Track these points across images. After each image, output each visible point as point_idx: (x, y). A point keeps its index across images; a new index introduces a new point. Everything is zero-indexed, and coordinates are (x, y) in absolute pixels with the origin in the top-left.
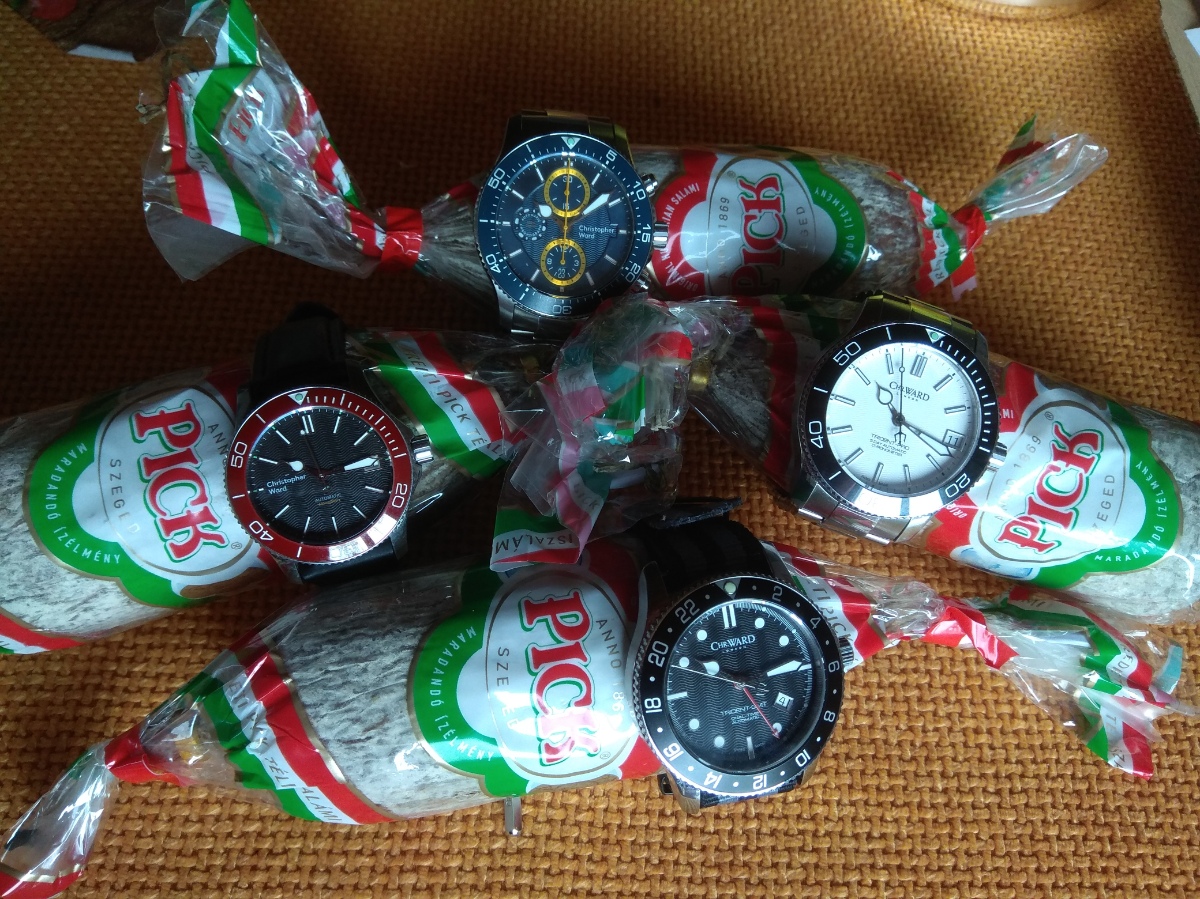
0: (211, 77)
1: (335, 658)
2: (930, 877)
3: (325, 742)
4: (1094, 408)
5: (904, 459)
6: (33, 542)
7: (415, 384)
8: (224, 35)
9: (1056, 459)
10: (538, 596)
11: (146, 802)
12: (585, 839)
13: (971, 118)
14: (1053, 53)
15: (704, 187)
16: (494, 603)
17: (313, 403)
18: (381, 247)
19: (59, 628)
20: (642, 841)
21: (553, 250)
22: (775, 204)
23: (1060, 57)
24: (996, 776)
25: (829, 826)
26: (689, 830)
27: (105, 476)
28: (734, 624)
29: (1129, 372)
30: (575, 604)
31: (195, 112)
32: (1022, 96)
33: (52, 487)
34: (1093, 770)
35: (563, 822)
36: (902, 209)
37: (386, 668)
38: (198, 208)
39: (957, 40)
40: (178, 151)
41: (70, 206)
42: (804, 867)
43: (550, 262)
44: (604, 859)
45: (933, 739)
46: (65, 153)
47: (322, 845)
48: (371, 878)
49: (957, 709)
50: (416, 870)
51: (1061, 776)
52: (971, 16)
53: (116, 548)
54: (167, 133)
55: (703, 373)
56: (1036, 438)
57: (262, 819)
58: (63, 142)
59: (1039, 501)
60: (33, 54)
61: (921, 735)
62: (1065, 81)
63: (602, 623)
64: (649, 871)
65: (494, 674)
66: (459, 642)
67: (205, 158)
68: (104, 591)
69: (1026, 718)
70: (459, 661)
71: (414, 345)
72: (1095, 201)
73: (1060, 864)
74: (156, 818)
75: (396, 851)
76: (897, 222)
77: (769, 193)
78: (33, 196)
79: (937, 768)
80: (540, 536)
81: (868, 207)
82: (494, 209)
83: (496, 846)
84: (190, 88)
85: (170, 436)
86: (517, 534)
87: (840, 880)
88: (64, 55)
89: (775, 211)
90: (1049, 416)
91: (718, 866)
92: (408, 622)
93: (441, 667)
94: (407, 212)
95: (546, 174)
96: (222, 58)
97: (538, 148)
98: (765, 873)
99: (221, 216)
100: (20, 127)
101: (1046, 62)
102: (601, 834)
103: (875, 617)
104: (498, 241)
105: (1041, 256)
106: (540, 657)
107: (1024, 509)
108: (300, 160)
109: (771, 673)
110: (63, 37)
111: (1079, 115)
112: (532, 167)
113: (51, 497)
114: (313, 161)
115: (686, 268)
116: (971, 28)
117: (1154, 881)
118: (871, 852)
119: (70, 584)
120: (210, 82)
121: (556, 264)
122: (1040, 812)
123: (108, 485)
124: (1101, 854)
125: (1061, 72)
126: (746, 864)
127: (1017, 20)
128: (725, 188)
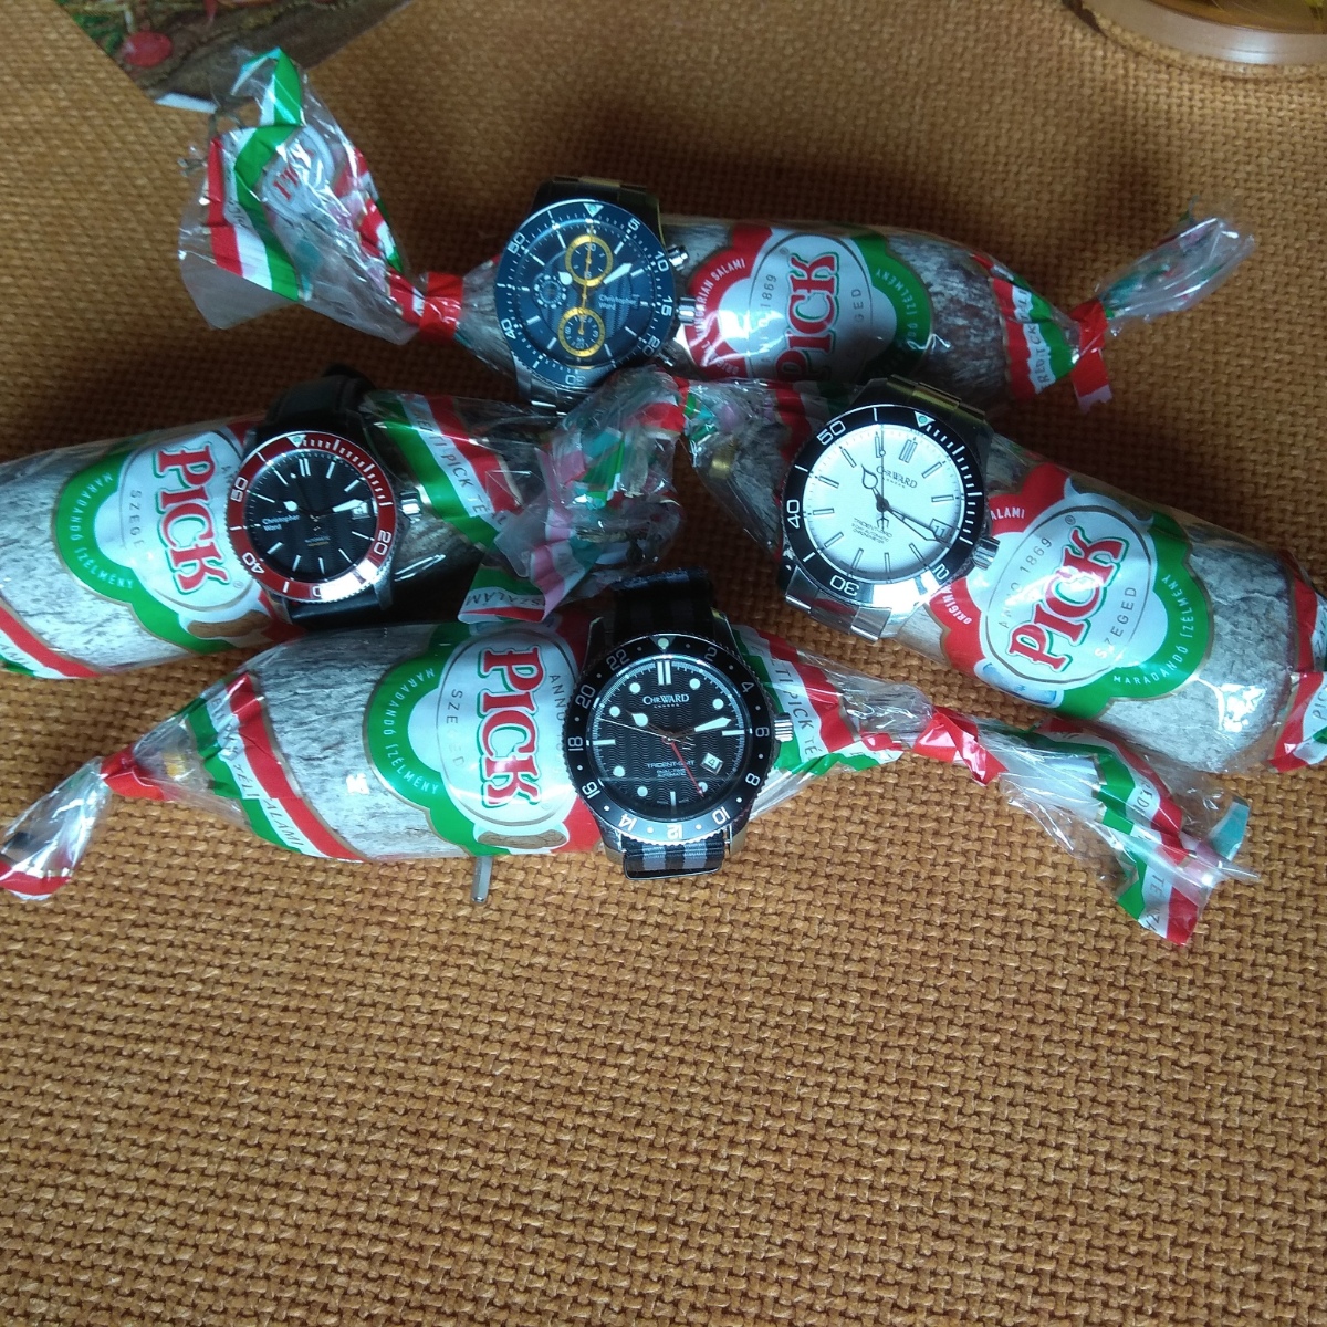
0: (254, 135)
1: (304, 683)
2: (906, 1008)
3: (287, 757)
4: (1130, 516)
5: (885, 547)
6: (56, 560)
7: (420, 444)
8: (270, 94)
9: (1066, 564)
10: (499, 648)
11: (139, 832)
12: (550, 919)
13: (1162, 200)
14: (1293, 124)
15: (750, 264)
16: (457, 651)
17: (309, 446)
18: (420, 313)
19: (75, 650)
20: (607, 929)
21: (572, 319)
22: (827, 285)
23: (1303, 128)
24: (1005, 920)
25: (805, 943)
26: (658, 925)
27: (126, 506)
28: (669, 681)
29: (1290, 507)
30: (533, 658)
31: (236, 169)
32: (1238, 176)
33: (78, 511)
34: (1125, 931)
35: (532, 901)
36: (982, 297)
37: (350, 696)
38: (231, 261)
39: (1169, 106)
40: (216, 206)
41: (140, 262)
42: (771, 976)
43: (568, 331)
44: (565, 940)
45: (941, 873)
46: (141, 208)
47: (295, 890)
48: (337, 926)
49: (977, 846)
50: (380, 924)
51: (1084, 931)
52: (1196, 76)
53: (130, 573)
54: (206, 186)
55: (723, 458)
56: (1046, 540)
57: (244, 860)
58: (140, 196)
59: (1047, 610)
60: (122, 102)
61: (929, 867)
62: (1301, 159)
63: (555, 678)
64: (610, 957)
65: (445, 712)
66: (417, 680)
67: (244, 213)
68: (117, 616)
69: (1055, 866)
70: (415, 697)
71: (426, 407)
72: (1302, 306)
73: (1060, 1018)
74: (146, 848)
75: (364, 905)
76: (972, 312)
77: (823, 272)
78: (105, 251)
79: (939, 901)
80: (513, 596)
81: (936, 294)
82: (512, 274)
83: (461, 913)
84: (233, 144)
85: (187, 473)
86: (489, 591)
87: (805, 994)
88: (153, 105)
89: (827, 293)
90: (1070, 521)
91: (680, 963)
92: (375, 659)
93: (397, 700)
94: (450, 278)
95: (568, 242)
96: (267, 117)
97: (560, 214)
98: (729, 976)
99: (253, 270)
100: (100, 179)
101: (1281, 134)
102: (566, 917)
103: (850, 711)
104: (515, 306)
105: (1211, 367)
106: (491, 702)
107: (1029, 618)
108: (343, 220)
109: (698, 729)
110: (153, 86)
111: (1309, 200)
112: (555, 233)
113: (76, 520)
114: (360, 223)
115: (724, 349)
116: (1191, 91)
117: (1169, 1053)
118: (846, 973)
119: (89, 605)
120: (254, 139)
121: (574, 334)
122: (1047, 962)
123: (128, 512)
124: (1112, 1017)
125: (1299, 147)
126: (709, 965)
127: (1256, 82)
128: (773, 266)
